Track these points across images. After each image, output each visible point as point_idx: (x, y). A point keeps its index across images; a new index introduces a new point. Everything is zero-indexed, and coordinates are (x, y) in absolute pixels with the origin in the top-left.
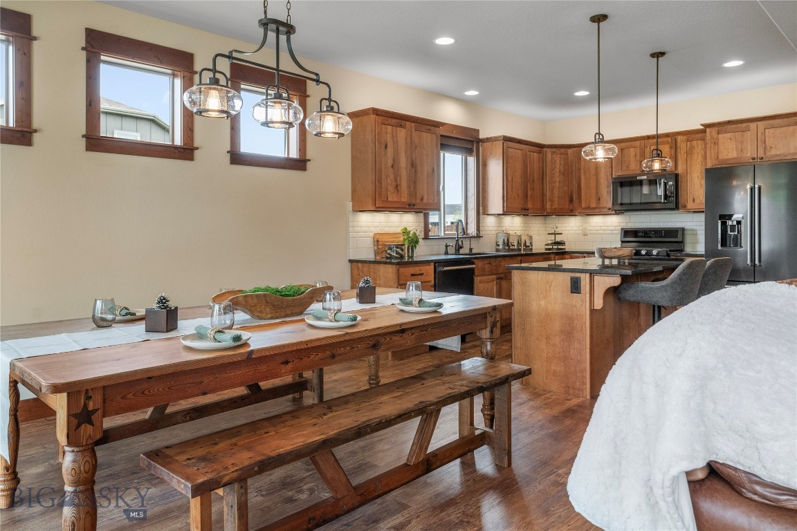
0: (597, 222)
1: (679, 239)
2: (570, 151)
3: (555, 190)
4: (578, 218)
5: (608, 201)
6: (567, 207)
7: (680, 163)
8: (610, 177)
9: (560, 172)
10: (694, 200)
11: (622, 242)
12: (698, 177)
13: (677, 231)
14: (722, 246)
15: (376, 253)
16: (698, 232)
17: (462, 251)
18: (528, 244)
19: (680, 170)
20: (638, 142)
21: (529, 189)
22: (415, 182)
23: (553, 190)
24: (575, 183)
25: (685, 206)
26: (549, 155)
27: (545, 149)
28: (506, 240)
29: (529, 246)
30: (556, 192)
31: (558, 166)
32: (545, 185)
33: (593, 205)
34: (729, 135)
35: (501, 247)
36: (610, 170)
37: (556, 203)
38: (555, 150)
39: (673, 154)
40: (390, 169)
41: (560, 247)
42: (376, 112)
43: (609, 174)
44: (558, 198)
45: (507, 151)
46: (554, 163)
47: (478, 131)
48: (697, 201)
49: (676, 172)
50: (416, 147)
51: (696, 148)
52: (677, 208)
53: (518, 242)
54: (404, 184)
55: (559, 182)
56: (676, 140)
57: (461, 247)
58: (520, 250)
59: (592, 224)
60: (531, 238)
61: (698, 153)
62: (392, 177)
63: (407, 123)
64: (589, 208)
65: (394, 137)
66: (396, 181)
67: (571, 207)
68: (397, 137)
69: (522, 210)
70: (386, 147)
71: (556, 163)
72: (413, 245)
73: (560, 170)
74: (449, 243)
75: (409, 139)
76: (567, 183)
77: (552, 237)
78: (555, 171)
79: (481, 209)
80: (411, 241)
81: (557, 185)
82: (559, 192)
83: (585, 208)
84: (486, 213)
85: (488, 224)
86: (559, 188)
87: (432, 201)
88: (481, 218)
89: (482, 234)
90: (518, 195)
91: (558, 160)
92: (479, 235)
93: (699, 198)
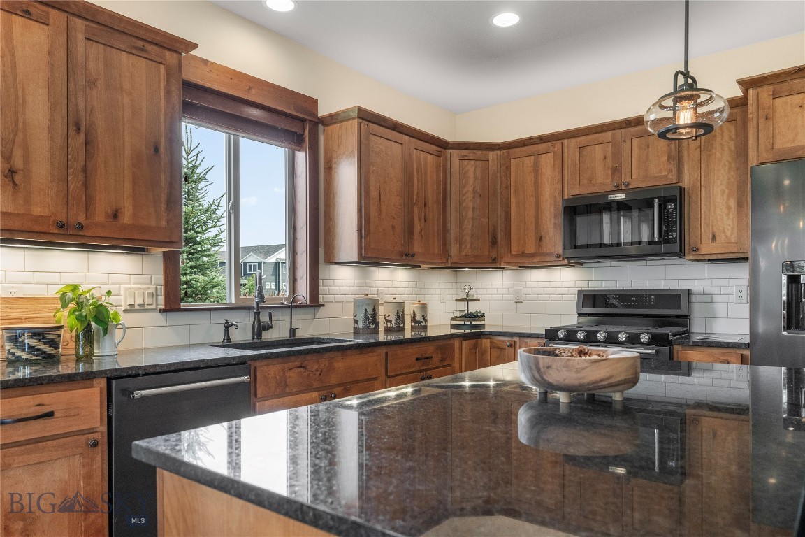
0: (537, 278)
1: (682, 310)
2: (492, 155)
3: (466, 223)
4: (507, 273)
5: (556, 240)
6: (487, 253)
7: (686, 168)
8: (560, 200)
9: (474, 192)
10: (714, 238)
11: (580, 315)
12: (723, 192)
13: (679, 296)
16: (716, 298)
17: (268, 336)
18: (419, 318)
19: (686, 182)
20: (610, 133)
21: (416, 218)
22: (85, 170)
23: (462, 224)
24: (500, 211)
25: (697, 250)
26: (456, 162)
27: (449, 151)
28: (370, 312)
29: (421, 322)
30: (468, 226)
31: (471, 181)
32: (448, 214)
33: (531, 249)
35: (361, 325)
36: (559, 186)
37: (469, 246)
38: (465, 152)
39: (674, 153)
43: (558, 193)
44: (472, 236)
45: (367, 139)
46: (464, 175)
47: (315, 102)
48: (721, 238)
49: (680, 184)
50: (92, 83)
51: (718, 139)
52: (681, 254)
53: (398, 315)
55: (474, 208)
57: (267, 327)
58: (401, 330)
60: (424, 307)
61: (722, 145)
63: (55, 13)
64: (523, 255)
66: (9, 161)
67: (493, 255)
69: (402, 256)
71: (467, 175)
72: (88, 330)
73: (474, 188)
74: (234, 318)
75: (61, 55)
76: (487, 211)
77: (463, 306)
78: (465, 190)
79: (321, 252)
80: (80, 318)
81: (470, 213)
82: (472, 226)
83: (517, 256)
84: (330, 260)
85: (339, 282)
86: (473, 219)
87: (153, 223)
88: (323, 270)
89: (321, 301)
90: (393, 227)
91: (472, 170)
92: (315, 302)
93: (724, 232)
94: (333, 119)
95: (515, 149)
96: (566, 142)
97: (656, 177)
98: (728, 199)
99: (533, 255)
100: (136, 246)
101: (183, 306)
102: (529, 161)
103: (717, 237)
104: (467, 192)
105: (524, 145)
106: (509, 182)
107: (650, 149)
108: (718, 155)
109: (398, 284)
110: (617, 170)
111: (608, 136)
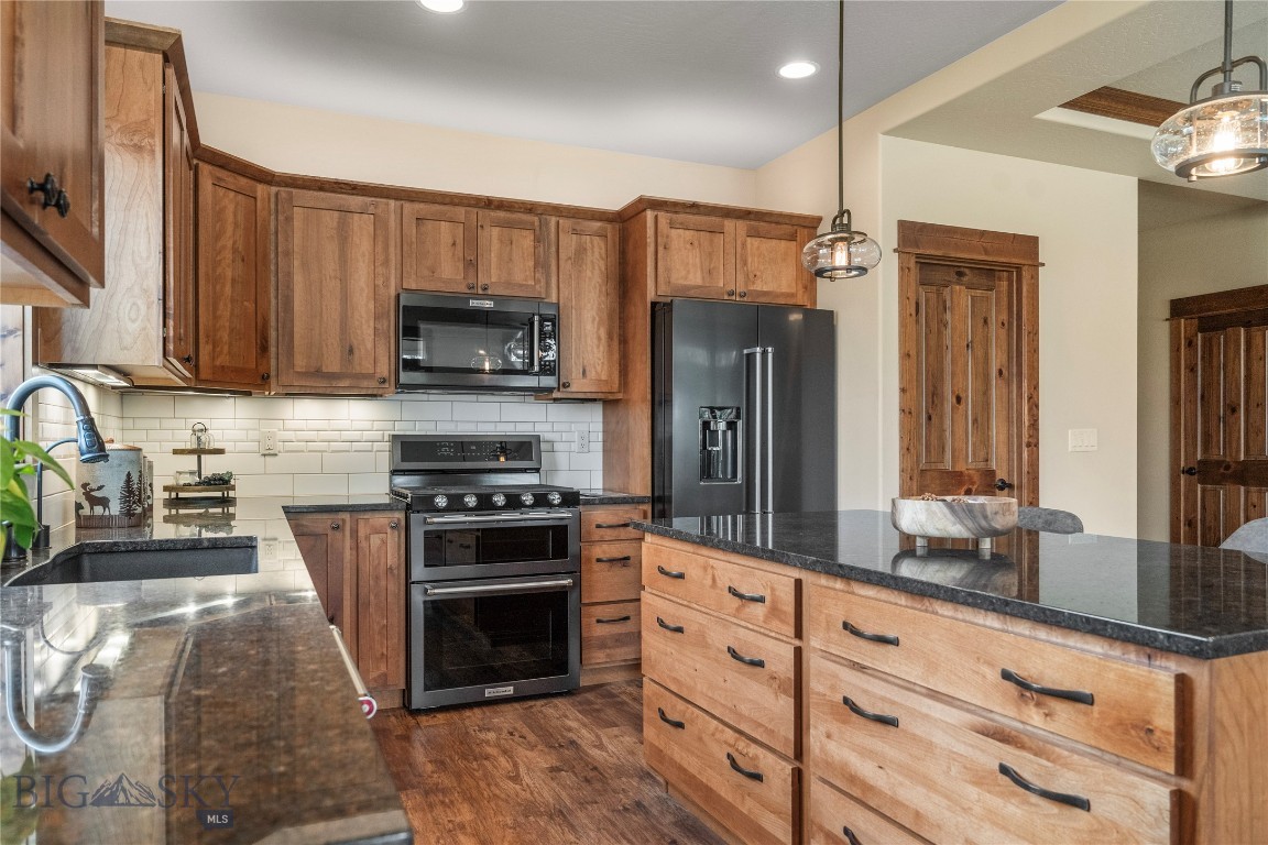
1: (535, 462)
2: (261, 189)
3: (221, 305)
5: (374, 348)
6: (253, 366)
7: (554, 282)
9: (235, 251)
10: (584, 372)
12: (594, 319)
13: (530, 444)
16: (557, 446)
20: (462, 209)
23: (215, 308)
25: (569, 385)
26: (208, 186)
28: (135, 478)
30: (225, 311)
31: (230, 229)
33: (333, 364)
34: (689, 235)
37: (226, 348)
38: (222, 173)
44: (232, 330)
46: (219, 215)
48: (592, 374)
51: (589, 254)
55: (233, 280)
56: (549, 224)
59: (292, 425)
61: (593, 264)
64: (318, 373)
67: (263, 370)
71: (222, 216)
73: (234, 243)
76: (253, 290)
78: (220, 244)
81: (228, 289)
82: (232, 314)
83: (306, 374)
86: (232, 301)
91: (231, 208)
93: (595, 367)
95: (305, 191)
96: (393, 204)
97: (521, 286)
98: (598, 329)
99: (336, 377)
102: (330, 219)
103: (587, 373)
104: (224, 247)
105: (321, 189)
106: (290, 246)
107: (514, 246)
108: (589, 273)
110: (471, 265)
111: (460, 212)
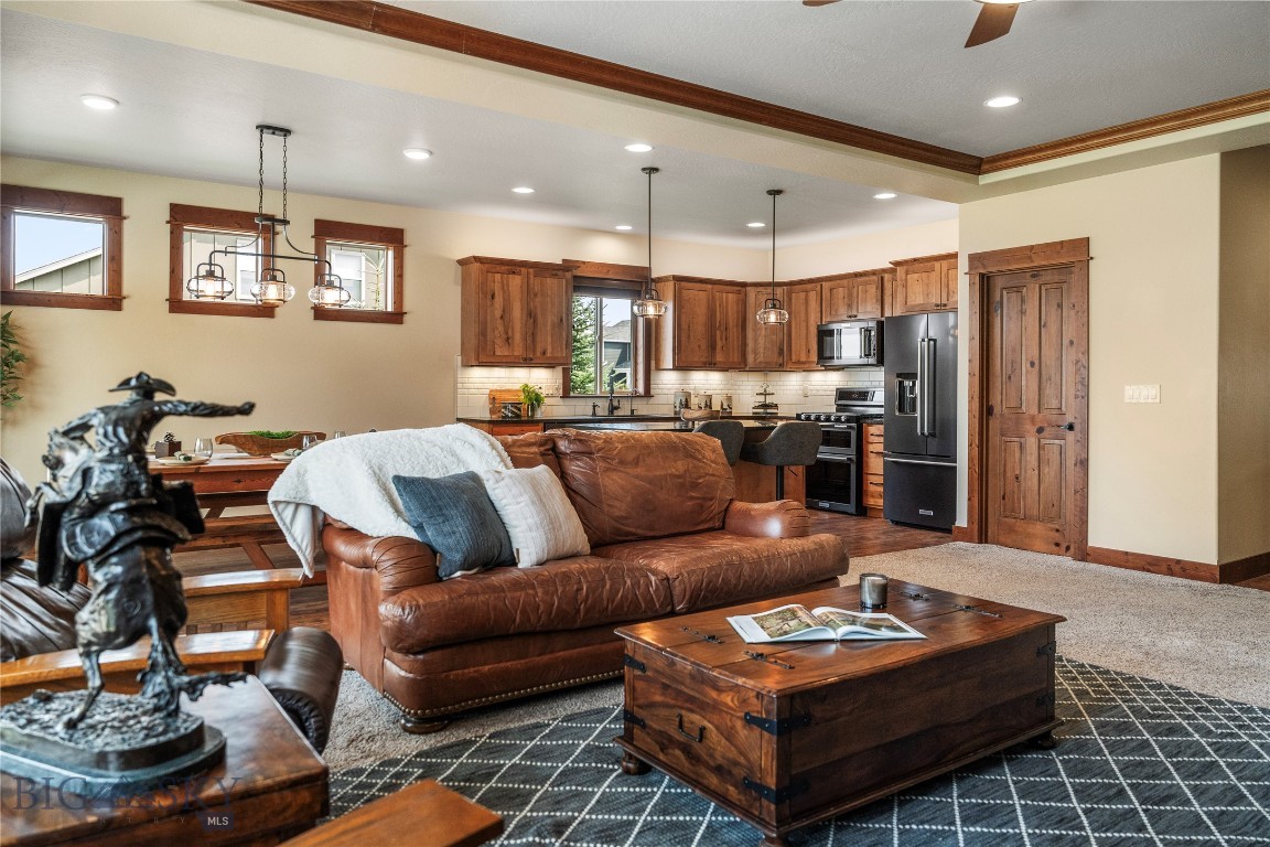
2: (780, 291)
4: (798, 374)
6: (774, 360)
7: (886, 308)
8: (819, 324)
11: (836, 405)
14: (900, 411)
15: (492, 412)
17: (616, 413)
18: (725, 405)
21: (718, 338)
22: (533, 334)
23: (756, 340)
26: (753, 295)
27: (747, 288)
28: (684, 401)
29: (726, 409)
30: (761, 341)
33: (803, 359)
34: (916, 276)
35: (678, 409)
36: (819, 315)
37: (761, 355)
39: (880, 297)
40: (499, 321)
41: (769, 411)
42: (477, 259)
43: (818, 320)
44: (764, 349)
45: (681, 293)
49: (880, 319)
50: (536, 295)
54: (518, 337)
56: (882, 278)
57: (617, 408)
59: (813, 383)
60: (729, 398)
62: (501, 328)
63: (523, 269)
64: (799, 362)
65: (505, 287)
66: (507, 333)
67: (782, 362)
68: (508, 285)
69: (706, 364)
70: (493, 297)
71: (761, 305)
72: (532, 404)
74: (598, 402)
75: (525, 287)
77: (761, 399)
79: (653, 363)
80: (530, 399)
83: (795, 363)
84: (658, 369)
85: (665, 382)
87: (559, 355)
88: (653, 374)
89: (652, 392)
90: (699, 346)
92: (648, 394)
94: (659, 280)
96: (824, 283)
99: (804, 363)
100: (550, 366)
101: (572, 394)
102: (802, 295)
105: (800, 284)
107: (868, 294)
109: (712, 382)
110: (850, 306)
111: (845, 282)
